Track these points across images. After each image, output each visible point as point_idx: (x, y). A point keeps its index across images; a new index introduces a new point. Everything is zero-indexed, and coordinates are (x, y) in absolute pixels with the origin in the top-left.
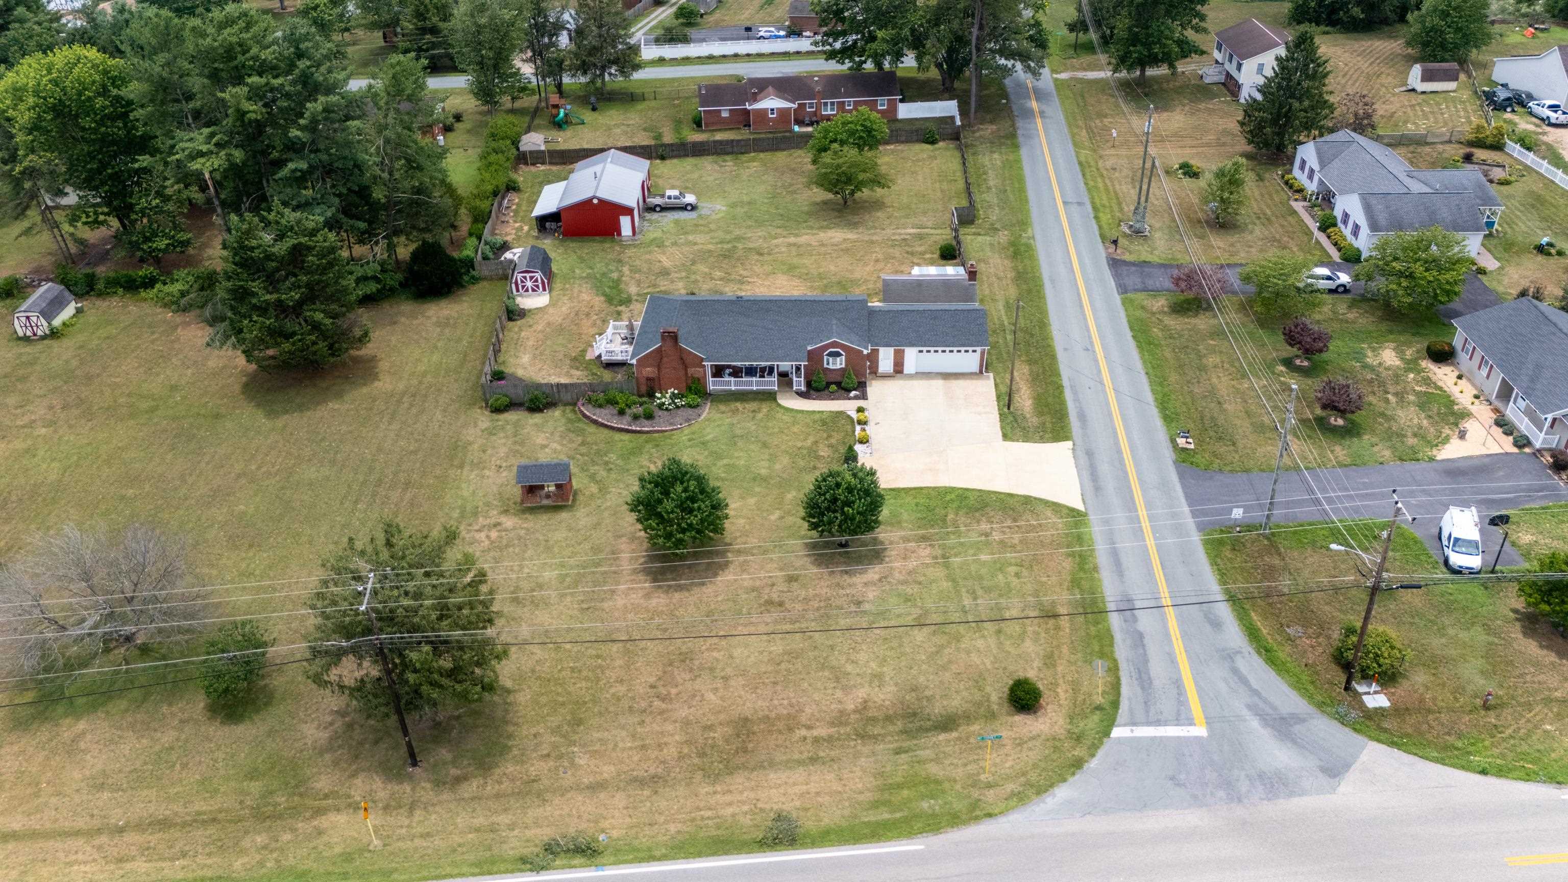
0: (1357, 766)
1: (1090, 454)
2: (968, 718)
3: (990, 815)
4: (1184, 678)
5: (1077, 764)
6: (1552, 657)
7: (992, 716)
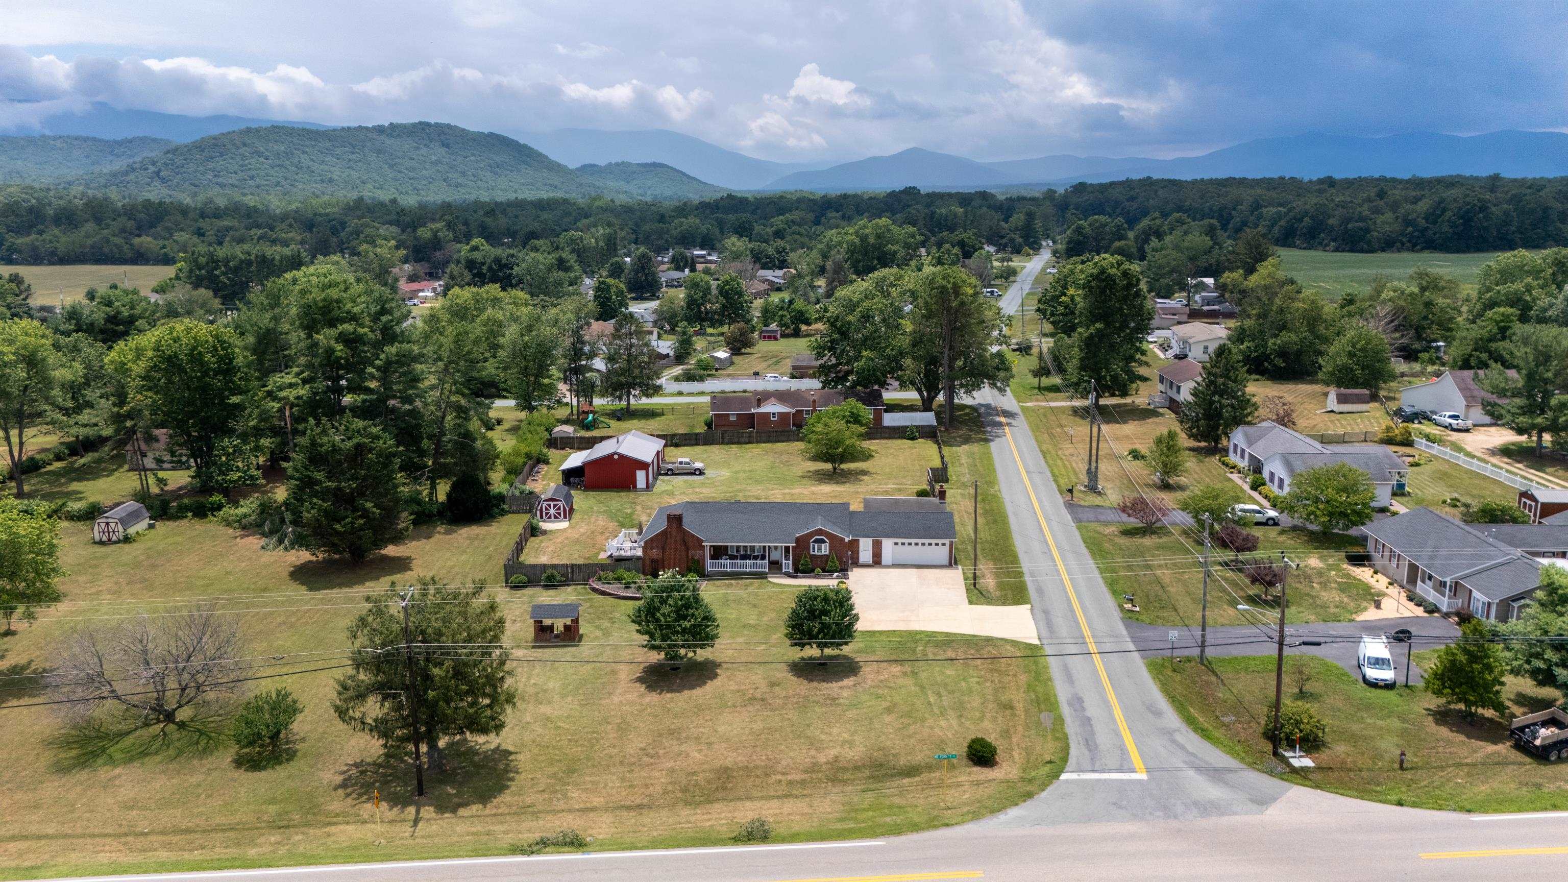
0: (1284, 798)
1: (1046, 612)
2: (929, 768)
3: (947, 825)
4: (1127, 743)
5: (1029, 795)
6: (1462, 738)
7: (953, 767)
